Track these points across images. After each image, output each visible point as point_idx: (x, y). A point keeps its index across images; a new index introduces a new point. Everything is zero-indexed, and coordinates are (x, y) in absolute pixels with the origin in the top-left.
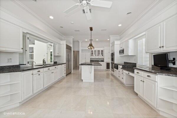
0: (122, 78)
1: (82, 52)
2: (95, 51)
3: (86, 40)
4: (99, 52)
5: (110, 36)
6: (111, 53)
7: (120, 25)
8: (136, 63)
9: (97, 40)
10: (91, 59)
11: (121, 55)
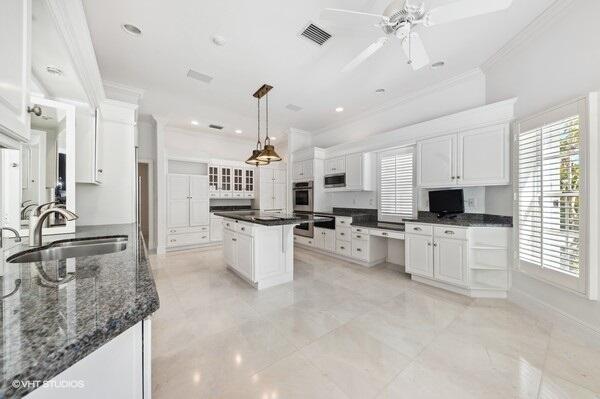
0: (359, 250)
1: (170, 171)
2: (224, 170)
3: (195, 123)
4: (240, 174)
5: (292, 129)
6: (292, 181)
7: (339, 110)
8: (376, 210)
9: (239, 132)
10: (211, 200)
11: (329, 190)
